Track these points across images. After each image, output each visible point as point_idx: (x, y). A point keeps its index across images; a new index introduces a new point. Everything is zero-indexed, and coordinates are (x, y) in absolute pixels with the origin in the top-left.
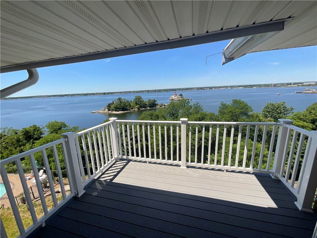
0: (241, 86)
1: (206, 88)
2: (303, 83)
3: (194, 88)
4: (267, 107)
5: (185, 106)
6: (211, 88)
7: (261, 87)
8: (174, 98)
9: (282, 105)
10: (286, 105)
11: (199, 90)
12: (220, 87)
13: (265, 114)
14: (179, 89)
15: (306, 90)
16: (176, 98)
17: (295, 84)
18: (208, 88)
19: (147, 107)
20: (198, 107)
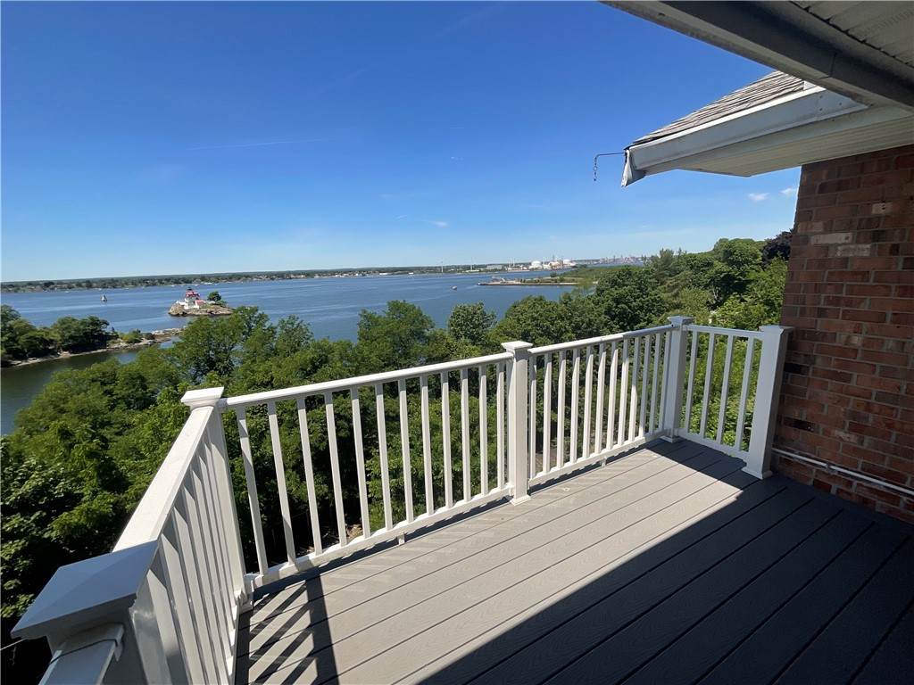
0: (383, 269)
1: (297, 273)
2: (485, 266)
3: (258, 275)
4: (457, 315)
5: (250, 329)
6: (309, 274)
7: (423, 272)
8: (186, 308)
9: (479, 309)
10: (484, 308)
11: (273, 279)
12: (333, 273)
13: (454, 330)
14: (203, 278)
15: (493, 280)
16: (197, 306)
17: (475, 267)
18: (299, 274)
19: (53, 352)
20: (295, 330)
